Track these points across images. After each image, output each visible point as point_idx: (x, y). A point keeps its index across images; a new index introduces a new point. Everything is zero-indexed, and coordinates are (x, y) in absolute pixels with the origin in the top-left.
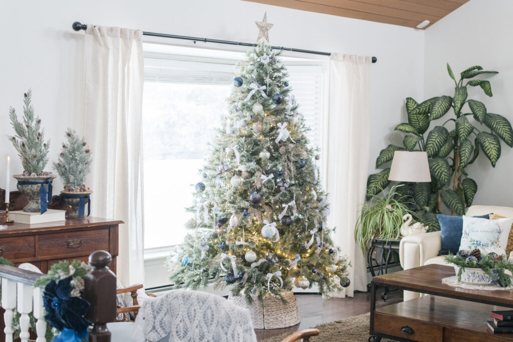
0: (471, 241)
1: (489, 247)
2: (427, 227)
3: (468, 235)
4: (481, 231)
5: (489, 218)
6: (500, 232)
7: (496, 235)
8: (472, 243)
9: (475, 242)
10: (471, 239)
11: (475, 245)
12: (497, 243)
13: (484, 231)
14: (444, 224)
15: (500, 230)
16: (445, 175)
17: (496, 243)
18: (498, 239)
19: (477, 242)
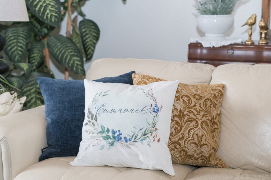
0: (101, 132)
1: (139, 143)
2: (24, 99)
3: (96, 120)
4: (120, 110)
5: (131, 83)
6: (156, 111)
7: (150, 116)
8: (104, 135)
9: (110, 134)
10: (102, 127)
11: (110, 141)
12: (154, 134)
13: (126, 110)
14: (51, 95)
15: (156, 106)
16: (50, 10)
17: (151, 133)
18: (154, 125)
19: (114, 132)
